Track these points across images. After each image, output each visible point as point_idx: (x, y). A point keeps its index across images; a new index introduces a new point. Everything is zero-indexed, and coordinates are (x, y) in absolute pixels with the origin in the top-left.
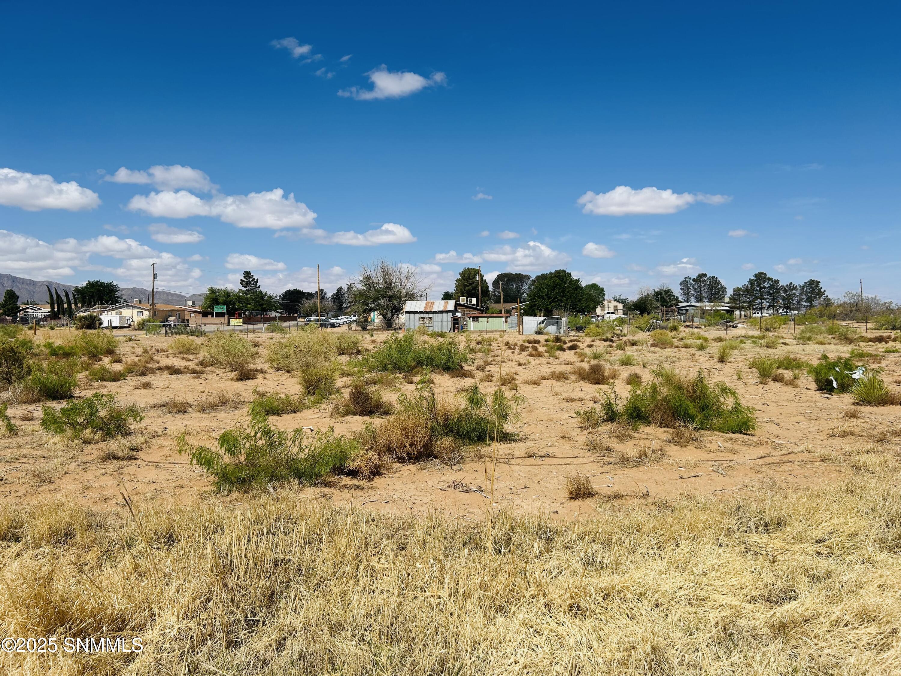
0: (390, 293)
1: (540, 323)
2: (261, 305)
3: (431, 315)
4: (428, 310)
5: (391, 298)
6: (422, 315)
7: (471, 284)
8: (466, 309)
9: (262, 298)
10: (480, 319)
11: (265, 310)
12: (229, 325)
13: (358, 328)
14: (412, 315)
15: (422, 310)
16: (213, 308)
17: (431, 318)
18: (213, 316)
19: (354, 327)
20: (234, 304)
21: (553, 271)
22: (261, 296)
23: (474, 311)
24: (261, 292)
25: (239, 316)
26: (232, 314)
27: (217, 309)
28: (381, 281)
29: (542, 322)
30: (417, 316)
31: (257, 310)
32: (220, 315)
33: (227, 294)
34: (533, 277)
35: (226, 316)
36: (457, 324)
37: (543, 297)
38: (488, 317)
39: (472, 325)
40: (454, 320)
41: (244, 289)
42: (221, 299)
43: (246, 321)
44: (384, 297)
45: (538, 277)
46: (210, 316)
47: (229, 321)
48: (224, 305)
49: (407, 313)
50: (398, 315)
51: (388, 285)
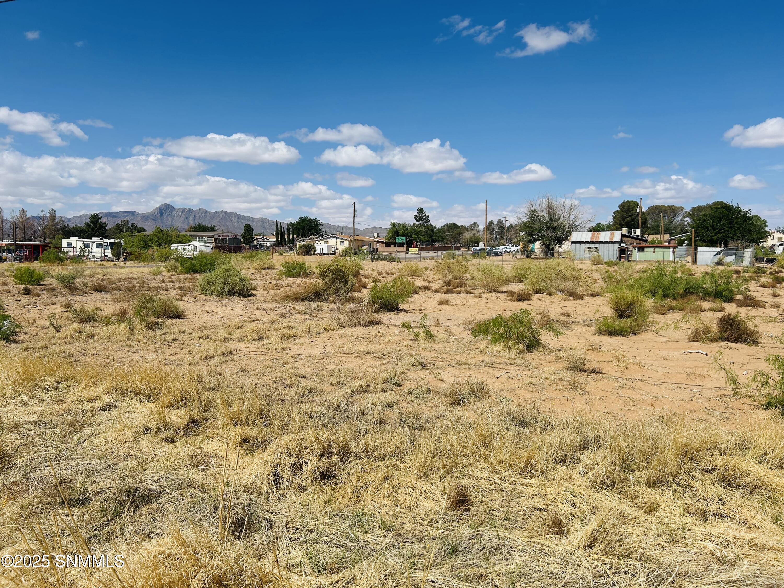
0: (555, 224)
1: (717, 254)
2: (431, 237)
3: (597, 245)
4: (594, 240)
5: (554, 229)
6: (588, 245)
7: (630, 216)
8: (630, 240)
9: (432, 230)
10: (646, 250)
11: (434, 241)
12: (408, 253)
13: (522, 257)
14: (578, 245)
15: (589, 240)
16: (395, 239)
17: (596, 248)
18: (395, 246)
19: (519, 256)
20: (411, 236)
21: (710, 203)
22: (431, 228)
23: (638, 242)
24: (431, 225)
25: (416, 246)
26: (410, 244)
27: (399, 240)
28: (545, 214)
29: (720, 253)
30: (583, 246)
31: (428, 241)
32: (401, 245)
33: (405, 227)
34: (688, 209)
35: (405, 246)
36: (624, 253)
37: (707, 228)
38: (654, 248)
39: (636, 255)
40: (621, 250)
41: (417, 223)
42: (401, 232)
43: (422, 250)
44: (548, 228)
45: (693, 209)
46: (392, 246)
47: (408, 250)
48: (403, 236)
49: (573, 243)
50: (560, 244)
51: (552, 218)
